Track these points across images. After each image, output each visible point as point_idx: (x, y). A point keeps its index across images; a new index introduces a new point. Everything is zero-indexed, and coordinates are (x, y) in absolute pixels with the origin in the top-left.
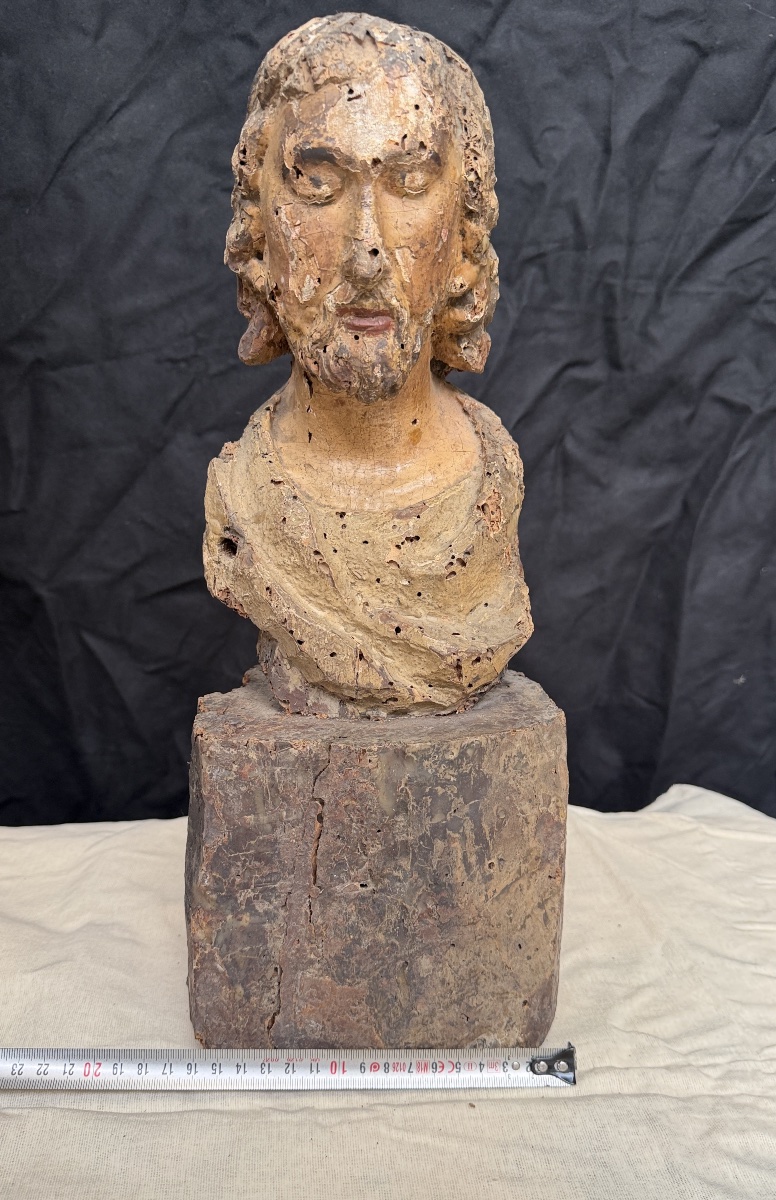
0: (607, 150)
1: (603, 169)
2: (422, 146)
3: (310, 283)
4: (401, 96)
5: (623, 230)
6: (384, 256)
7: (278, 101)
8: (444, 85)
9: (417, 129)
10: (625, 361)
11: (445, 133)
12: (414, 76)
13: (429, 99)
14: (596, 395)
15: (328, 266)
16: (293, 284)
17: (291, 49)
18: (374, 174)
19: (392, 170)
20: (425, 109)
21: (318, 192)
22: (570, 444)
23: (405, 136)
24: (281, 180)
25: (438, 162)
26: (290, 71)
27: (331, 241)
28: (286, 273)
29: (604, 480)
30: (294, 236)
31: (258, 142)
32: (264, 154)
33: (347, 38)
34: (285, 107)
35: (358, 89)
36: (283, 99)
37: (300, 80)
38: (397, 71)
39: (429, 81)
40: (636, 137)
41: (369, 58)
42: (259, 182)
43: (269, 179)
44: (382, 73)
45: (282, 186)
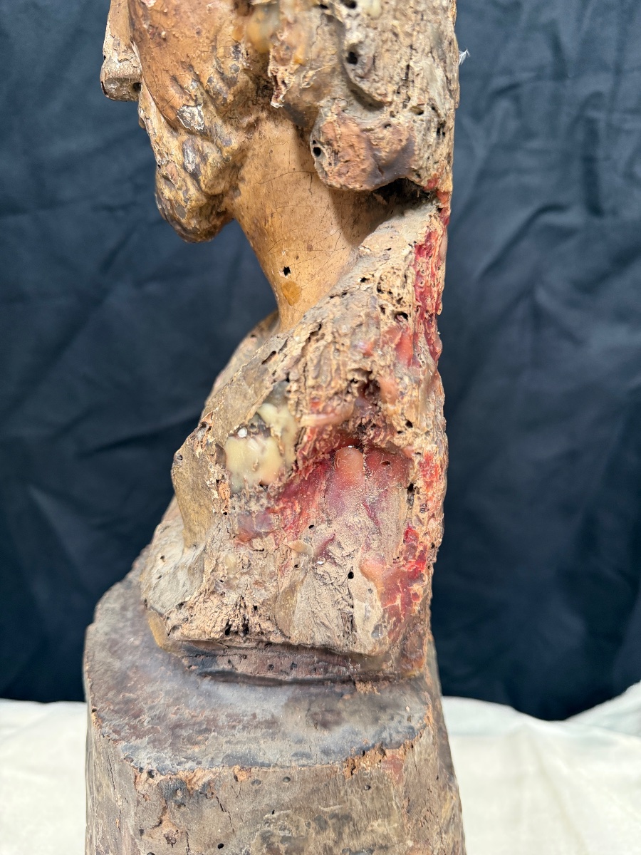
29: (579, 336)
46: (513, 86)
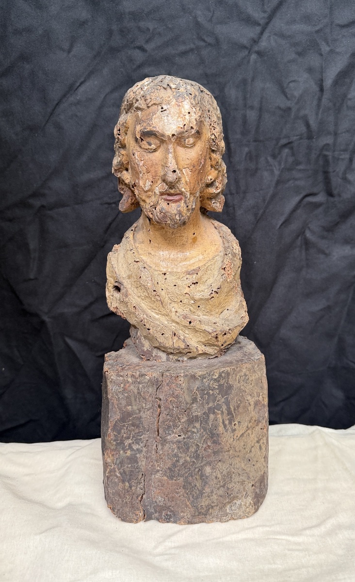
0: (322, 90)
1: (320, 100)
2: (192, 128)
3: (148, 183)
4: (183, 109)
5: (331, 128)
6: (178, 172)
7: (133, 111)
8: (200, 103)
9: (190, 122)
10: (335, 192)
11: (201, 121)
12: (187, 100)
13: (194, 109)
14: (321, 209)
15: (156, 176)
16: (141, 183)
17: (137, 92)
18: (173, 140)
19: (180, 138)
20: (192, 114)
21: (150, 147)
22: (308, 234)
23: (185, 125)
24: (135, 142)
25: (199, 133)
26: (137, 100)
27: (156, 167)
28: (138, 178)
29: (327, 252)
30: (141, 165)
31: (125, 127)
32: (127, 131)
33: (160, 88)
34: (136, 114)
35: (165, 107)
36: (135, 111)
37: (141, 104)
38: (180, 99)
39: (194, 103)
40: (336, 83)
41: (169, 95)
42: (126, 142)
43: (130, 141)
44: (174, 101)
45: (136, 145)
46: (289, 143)
